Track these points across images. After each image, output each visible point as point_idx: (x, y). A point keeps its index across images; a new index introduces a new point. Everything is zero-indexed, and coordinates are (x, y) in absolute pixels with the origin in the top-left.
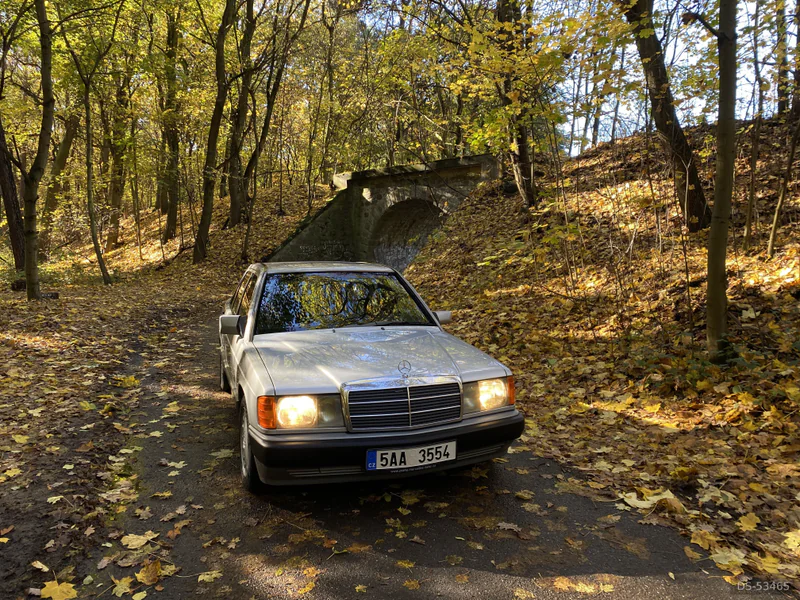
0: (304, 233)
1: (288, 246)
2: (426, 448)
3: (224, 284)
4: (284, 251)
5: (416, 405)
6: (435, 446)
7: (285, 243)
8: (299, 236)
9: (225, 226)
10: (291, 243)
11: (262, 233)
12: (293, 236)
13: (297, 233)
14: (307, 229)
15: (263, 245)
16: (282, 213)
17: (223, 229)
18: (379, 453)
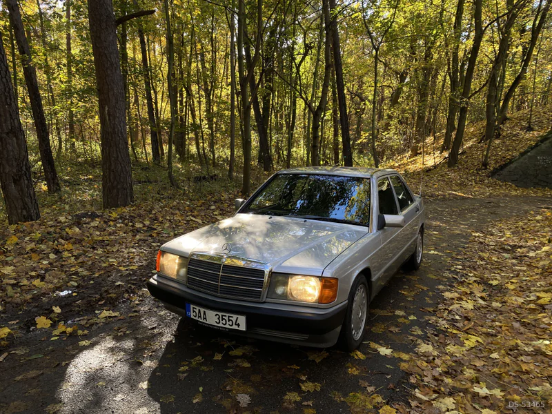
0: (543, 146)
1: (525, 156)
2: (220, 314)
3: (461, 184)
4: (521, 160)
5: (224, 279)
6: (227, 315)
7: (522, 154)
8: (538, 148)
9: (481, 141)
10: (529, 154)
11: (507, 146)
12: (532, 148)
13: (537, 145)
14: (547, 142)
15: (503, 155)
16: (530, 129)
17: (479, 143)
18: (192, 306)
